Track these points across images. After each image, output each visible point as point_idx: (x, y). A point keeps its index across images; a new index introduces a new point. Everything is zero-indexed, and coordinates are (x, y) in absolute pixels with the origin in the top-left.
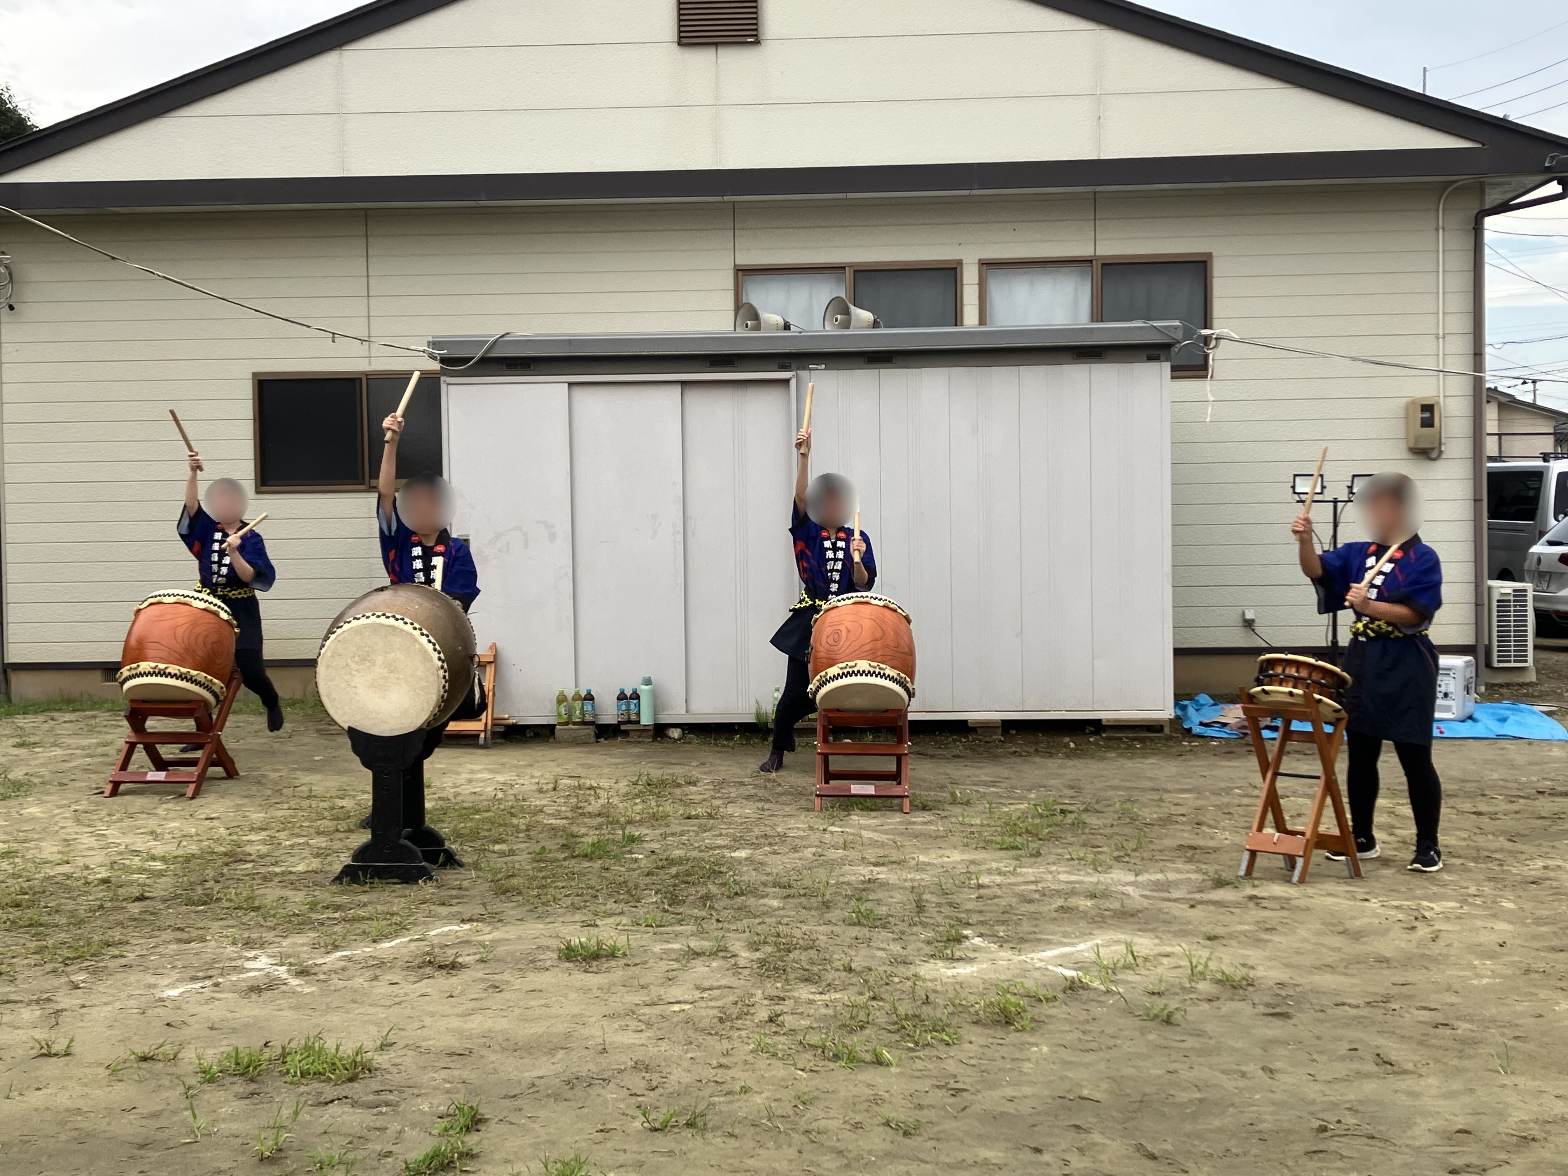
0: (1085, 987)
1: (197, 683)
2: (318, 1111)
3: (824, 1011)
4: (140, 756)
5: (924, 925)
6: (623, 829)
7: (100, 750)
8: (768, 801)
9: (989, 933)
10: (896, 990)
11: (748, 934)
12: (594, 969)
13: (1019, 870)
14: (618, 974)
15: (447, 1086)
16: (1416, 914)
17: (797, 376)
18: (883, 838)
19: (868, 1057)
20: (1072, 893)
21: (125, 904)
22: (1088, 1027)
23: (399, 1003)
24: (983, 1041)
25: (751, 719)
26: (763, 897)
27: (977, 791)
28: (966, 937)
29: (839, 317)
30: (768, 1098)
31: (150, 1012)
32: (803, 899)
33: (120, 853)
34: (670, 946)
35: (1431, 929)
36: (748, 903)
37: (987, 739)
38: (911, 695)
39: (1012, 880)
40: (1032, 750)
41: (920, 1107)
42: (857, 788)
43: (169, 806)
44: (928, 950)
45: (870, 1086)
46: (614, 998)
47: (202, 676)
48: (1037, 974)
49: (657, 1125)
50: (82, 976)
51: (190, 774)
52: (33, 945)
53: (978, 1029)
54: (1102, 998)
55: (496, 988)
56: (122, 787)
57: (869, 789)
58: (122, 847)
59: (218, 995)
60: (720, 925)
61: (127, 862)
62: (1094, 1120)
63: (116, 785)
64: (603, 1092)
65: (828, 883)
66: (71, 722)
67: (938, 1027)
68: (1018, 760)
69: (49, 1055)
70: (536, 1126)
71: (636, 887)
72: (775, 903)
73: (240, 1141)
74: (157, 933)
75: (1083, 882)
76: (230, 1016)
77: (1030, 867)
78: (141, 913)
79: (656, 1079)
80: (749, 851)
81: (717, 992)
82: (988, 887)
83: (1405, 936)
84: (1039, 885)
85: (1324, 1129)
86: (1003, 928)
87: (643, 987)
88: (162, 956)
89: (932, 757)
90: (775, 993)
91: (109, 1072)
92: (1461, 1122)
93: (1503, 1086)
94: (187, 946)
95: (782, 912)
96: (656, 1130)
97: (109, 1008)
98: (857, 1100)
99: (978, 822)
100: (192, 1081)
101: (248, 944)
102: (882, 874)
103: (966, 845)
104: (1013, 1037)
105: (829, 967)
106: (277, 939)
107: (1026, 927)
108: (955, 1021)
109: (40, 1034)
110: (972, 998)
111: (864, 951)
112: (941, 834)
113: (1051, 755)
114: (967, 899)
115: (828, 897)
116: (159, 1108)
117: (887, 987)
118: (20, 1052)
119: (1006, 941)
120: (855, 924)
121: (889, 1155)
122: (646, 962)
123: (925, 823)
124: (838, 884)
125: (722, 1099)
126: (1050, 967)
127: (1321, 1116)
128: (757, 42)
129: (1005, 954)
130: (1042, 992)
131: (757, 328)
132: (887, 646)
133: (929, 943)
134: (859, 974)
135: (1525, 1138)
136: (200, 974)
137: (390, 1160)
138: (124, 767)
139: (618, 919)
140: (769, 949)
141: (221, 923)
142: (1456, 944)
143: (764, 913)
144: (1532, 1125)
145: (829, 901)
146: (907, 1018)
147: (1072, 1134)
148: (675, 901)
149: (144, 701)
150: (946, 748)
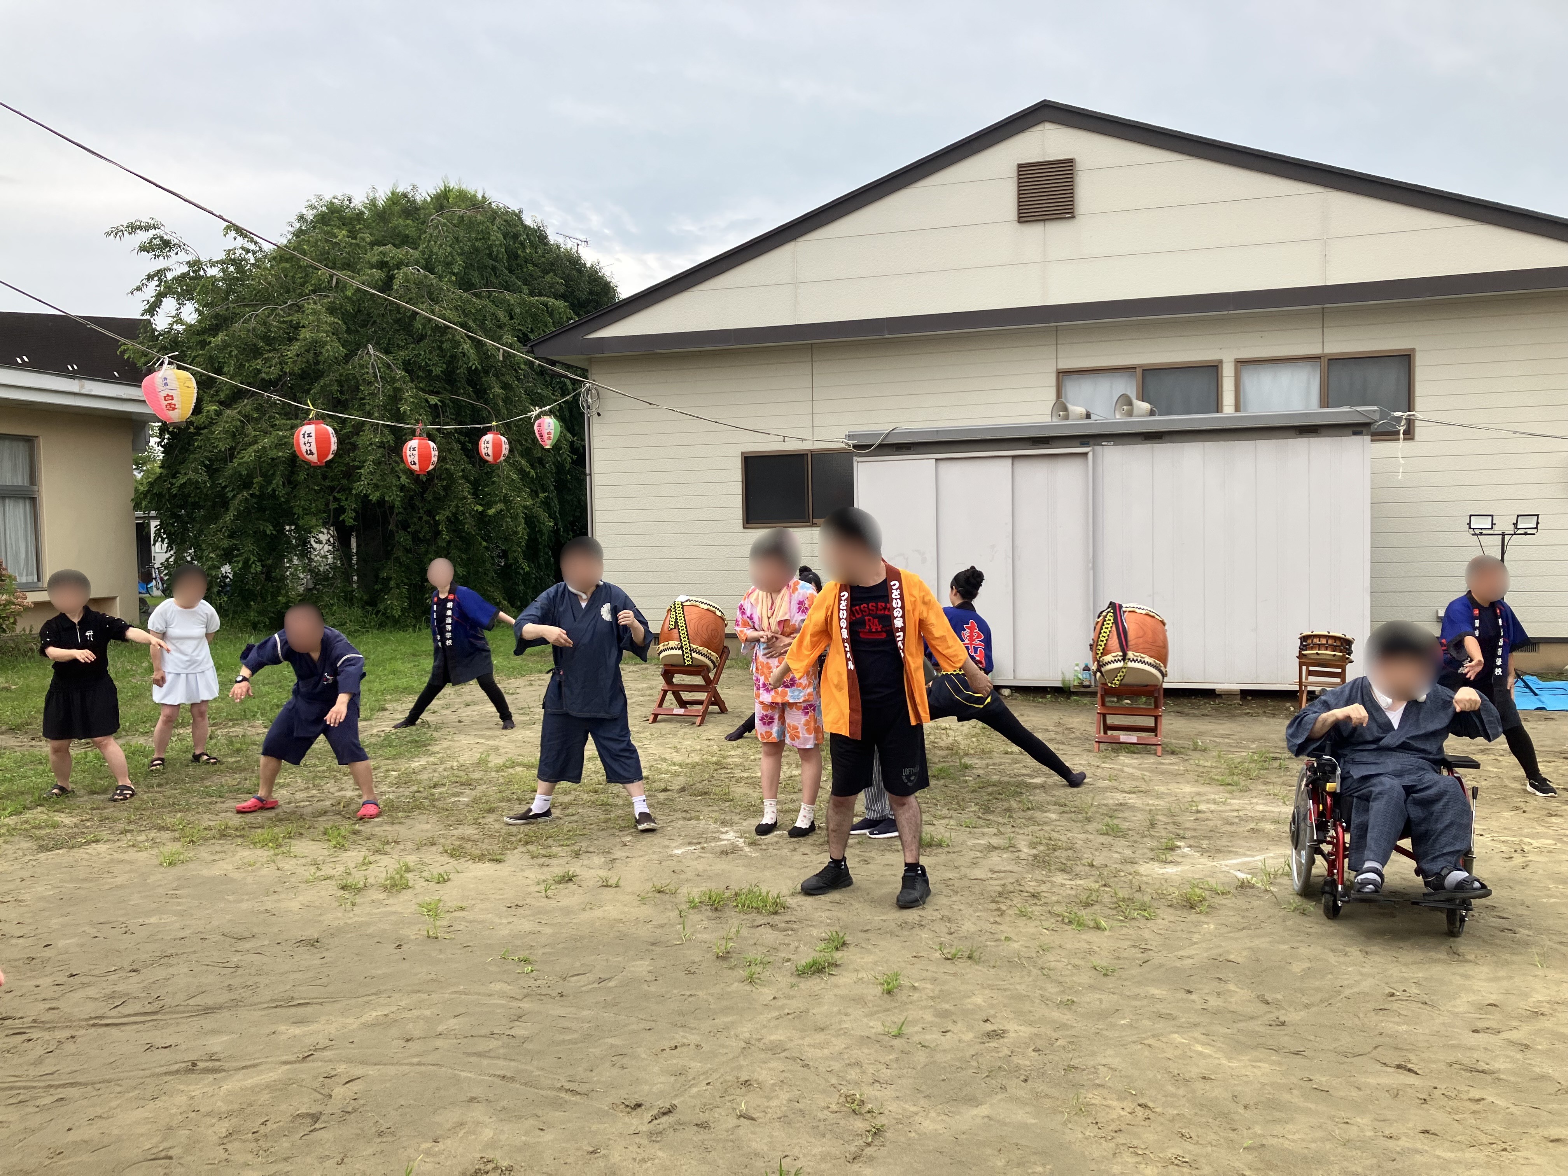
0: (1252, 887)
1: (703, 655)
2: (754, 930)
3: (1069, 892)
4: (670, 696)
5: (1152, 837)
6: (960, 760)
7: (648, 692)
8: (1064, 744)
9: (1196, 845)
10: (1121, 881)
11: (1030, 837)
12: (928, 853)
13: (1229, 801)
14: (943, 858)
15: (828, 921)
16: (1517, 847)
17: (1093, 451)
18: (1138, 773)
19: (1092, 924)
20: (1263, 819)
21: (656, 793)
22: (1247, 914)
23: (807, 867)
24: (1172, 919)
25: (1059, 684)
26: (1046, 812)
27: (1214, 741)
28: (1179, 847)
29: (1125, 407)
30: (1021, 945)
31: (663, 864)
32: (1073, 815)
33: (655, 760)
34: (979, 841)
35: (1524, 859)
36: (1035, 815)
37: (1229, 703)
38: (1164, 675)
39: (1223, 808)
40: (1261, 712)
41: (1118, 958)
42: (1124, 737)
43: (686, 730)
44: (1151, 855)
45: (1089, 943)
46: (937, 872)
47: (705, 650)
48: (1220, 875)
49: (949, 956)
50: (629, 838)
51: (698, 711)
52: (602, 817)
53: (1171, 910)
54: (1261, 895)
55: (866, 862)
56: (660, 717)
57: (1133, 738)
58: (657, 757)
59: (703, 855)
60: (1013, 829)
61: (659, 766)
62: (1232, 976)
63: (656, 716)
64: (919, 933)
65: (1092, 804)
66: (633, 671)
67: (1143, 907)
68: (1250, 719)
69: (607, 886)
70: (877, 951)
71: (963, 800)
72: (1053, 816)
73: (707, 945)
74: (672, 813)
75: (1272, 812)
76: (708, 868)
77: (1239, 799)
78: (665, 799)
79: (954, 927)
80: (1044, 779)
81: (1002, 874)
82: (1204, 812)
83: (1502, 864)
84: (1241, 813)
85: (1393, 995)
86: (1207, 842)
87: (956, 868)
88: (674, 828)
89: (1187, 715)
90: (1039, 878)
91: (639, 898)
92: (1493, 998)
93: (1536, 976)
94: (689, 822)
95: (1057, 823)
96: (949, 959)
97: (642, 859)
98: (1077, 951)
99: (1208, 764)
100: (684, 907)
101: (724, 823)
102: (1132, 799)
103: (1197, 781)
104: (1193, 917)
105: (1078, 863)
106: (740, 821)
107: (1224, 842)
108: (1155, 904)
109: (603, 873)
110: (1171, 890)
111: (1105, 853)
112: (1180, 772)
113: (1274, 715)
114: (1187, 820)
115: (1090, 814)
116: (665, 921)
117: (1116, 879)
118: (591, 883)
119: (1207, 851)
120: (1104, 834)
121: (1091, 987)
122: (960, 851)
123: (1171, 764)
124: (1099, 806)
125: (992, 943)
126: (1232, 871)
127: (1393, 986)
128: (1073, 217)
129: (1204, 860)
130: (1220, 888)
131: (1066, 418)
132: (1147, 642)
133: (1152, 850)
134: (1097, 868)
135: (1536, 1012)
136: (695, 841)
137: (789, 963)
138: (660, 705)
139: (946, 821)
140: (1042, 848)
141: (710, 808)
142: (1540, 872)
143: (1045, 823)
144: (1545, 1004)
145: (1090, 817)
146: (1123, 900)
147: (1216, 983)
148: (987, 810)
149: (672, 665)
150: (1198, 709)
